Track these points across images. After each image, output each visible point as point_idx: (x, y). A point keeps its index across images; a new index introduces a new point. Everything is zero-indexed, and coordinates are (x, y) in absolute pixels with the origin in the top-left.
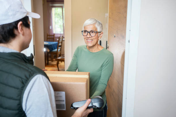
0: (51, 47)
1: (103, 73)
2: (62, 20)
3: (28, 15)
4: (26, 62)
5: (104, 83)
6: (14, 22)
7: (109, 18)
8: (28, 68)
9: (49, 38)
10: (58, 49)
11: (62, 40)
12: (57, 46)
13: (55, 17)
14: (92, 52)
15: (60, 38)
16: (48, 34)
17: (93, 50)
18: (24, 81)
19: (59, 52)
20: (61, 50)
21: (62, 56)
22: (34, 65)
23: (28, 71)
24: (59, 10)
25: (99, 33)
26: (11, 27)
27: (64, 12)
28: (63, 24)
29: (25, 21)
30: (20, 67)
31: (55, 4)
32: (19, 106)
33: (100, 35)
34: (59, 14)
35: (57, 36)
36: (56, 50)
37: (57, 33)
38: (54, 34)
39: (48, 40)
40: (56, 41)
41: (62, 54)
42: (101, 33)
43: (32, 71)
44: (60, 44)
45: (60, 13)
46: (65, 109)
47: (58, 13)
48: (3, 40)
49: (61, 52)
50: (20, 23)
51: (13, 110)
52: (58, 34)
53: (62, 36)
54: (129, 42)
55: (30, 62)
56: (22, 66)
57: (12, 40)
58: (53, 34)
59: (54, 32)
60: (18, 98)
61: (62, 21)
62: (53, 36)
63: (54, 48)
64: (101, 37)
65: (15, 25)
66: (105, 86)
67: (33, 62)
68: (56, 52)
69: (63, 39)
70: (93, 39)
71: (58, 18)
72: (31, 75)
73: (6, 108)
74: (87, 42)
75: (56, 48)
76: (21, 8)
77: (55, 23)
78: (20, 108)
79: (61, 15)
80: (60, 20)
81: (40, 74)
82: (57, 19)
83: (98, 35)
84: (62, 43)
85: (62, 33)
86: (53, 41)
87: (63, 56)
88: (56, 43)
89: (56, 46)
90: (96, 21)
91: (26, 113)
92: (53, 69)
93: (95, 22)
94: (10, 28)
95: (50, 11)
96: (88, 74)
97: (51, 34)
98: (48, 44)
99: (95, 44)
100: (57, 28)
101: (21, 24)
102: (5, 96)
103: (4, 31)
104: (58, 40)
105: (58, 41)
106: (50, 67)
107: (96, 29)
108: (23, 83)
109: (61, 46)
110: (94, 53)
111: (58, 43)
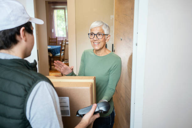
0: (54, 51)
1: (111, 78)
2: (64, 22)
3: (30, 21)
4: (29, 69)
5: (112, 88)
6: (15, 28)
7: (115, 20)
8: (31, 75)
9: (52, 42)
10: (61, 53)
11: (65, 44)
12: (60, 50)
13: (57, 20)
14: (99, 56)
15: (63, 41)
16: (50, 38)
17: (101, 54)
18: (27, 88)
19: (62, 56)
20: (64, 54)
21: (65, 61)
22: (38, 72)
23: (30, 78)
24: (61, 12)
25: (106, 36)
26: (13, 33)
27: (66, 14)
28: (66, 26)
29: (28, 27)
30: (23, 74)
31: (57, 5)
32: (23, 115)
33: (107, 38)
34: (61, 17)
35: (60, 39)
36: (59, 54)
37: (59, 36)
38: (57, 38)
39: (51, 44)
40: (59, 45)
41: (65, 58)
42: (108, 36)
43: (35, 77)
44: (63, 48)
45: (62, 15)
46: (69, 115)
47: (60, 15)
48: (4, 46)
49: (64, 56)
50: (23, 28)
51: (16, 119)
52: (61, 37)
53: (65, 39)
54: (137, 45)
55: (33, 69)
56: (25, 73)
57: (14, 46)
58: (55, 38)
59: (57, 35)
60: (22, 106)
61: (65, 24)
62: (55, 40)
63: (56, 53)
64: (108, 40)
65: (17, 31)
66: (113, 92)
67: (37, 69)
68: (59, 56)
69: (67, 43)
70: (100, 42)
71: (60, 20)
72: (35, 82)
73: (9, 118)
74: (94, 45)
75: (59, 52)
76: (24, 13)
77: (58, 26)
78: (24, 118)
79: (64, 17)
80: (62, 22)
81: (44, 80)
82: (59, 22)
83: (105, 38)
84: (65, 46)
85: (65, 36)
86: (56, 45)
87: (67, 60)
88: (59, 47)
89: (58, 50)
90: (103, 24)
91: (30, 122)
92: (57, 75)
93: (101, 24)
94: (11, 34)
95: (52, 14)
96: (94, 78)
97: (53, 38)
98: (50, 48)
99: (102, 47)
100: (60, 31)
101: (23, 30)
102: (7, 105)
103: (6, 36)
104: (61, 43)
105: (61, 45)
106: (53, 72)
107: (103, 31)
108: (26, 90)
109: (64, 50)
110: (101, 57)
111: (61, 47)
